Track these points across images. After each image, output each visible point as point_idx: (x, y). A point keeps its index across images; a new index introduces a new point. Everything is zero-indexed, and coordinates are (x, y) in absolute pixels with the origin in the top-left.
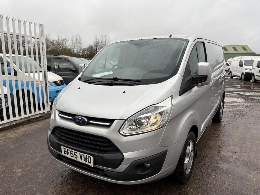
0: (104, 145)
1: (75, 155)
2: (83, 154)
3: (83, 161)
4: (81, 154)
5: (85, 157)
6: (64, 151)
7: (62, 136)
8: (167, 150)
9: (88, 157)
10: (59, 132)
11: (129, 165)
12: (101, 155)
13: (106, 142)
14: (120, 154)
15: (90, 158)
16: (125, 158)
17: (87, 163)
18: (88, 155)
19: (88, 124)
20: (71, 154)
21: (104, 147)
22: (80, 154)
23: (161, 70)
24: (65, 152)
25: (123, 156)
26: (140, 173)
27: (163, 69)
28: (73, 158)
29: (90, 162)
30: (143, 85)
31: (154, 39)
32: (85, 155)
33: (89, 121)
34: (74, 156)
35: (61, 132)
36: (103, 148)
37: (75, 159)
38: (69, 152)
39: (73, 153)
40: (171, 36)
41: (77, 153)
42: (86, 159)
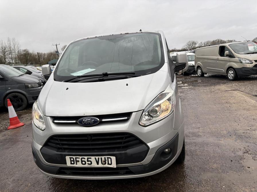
0: (124, 140)
1: (88, 161)
2: (100, 157)
3: (100, 165)
4: (97, 157)
5: (103, 159)
6: (71, 161)
7: (63, 144)
8: (178, 132)
9: (106, 159)
10: (58, 141)
11: (154, 154)
12: (123, 152)
13: (126, 138)
14: (144, 145)
15: (109, 159)
16: (150, 148)
17: (107, 165)
18: (106, 157)
19: (101, 123)
20: (82, 161)
21: (125, 142)
22: (95, 158)
23: (149, 61)
24: (73, 162)
25: (147, 147)
26: (163, 159)
27: (150, 60)
28: (87, 166)
29: (110, 163)
30: (140, 76)
31: (126, 33)
32: (103, 157)
33: (101, 120)
34: (87, 163)
35: (61, 140)
36: (123, 144)
37: (89, 166)
38: (80, 160)
39: (86, 160)
40: (141, 30)
41: (91, 158)
42: (105, 161)
